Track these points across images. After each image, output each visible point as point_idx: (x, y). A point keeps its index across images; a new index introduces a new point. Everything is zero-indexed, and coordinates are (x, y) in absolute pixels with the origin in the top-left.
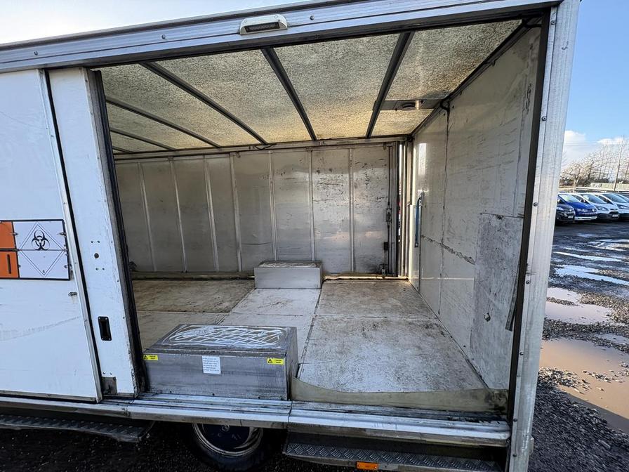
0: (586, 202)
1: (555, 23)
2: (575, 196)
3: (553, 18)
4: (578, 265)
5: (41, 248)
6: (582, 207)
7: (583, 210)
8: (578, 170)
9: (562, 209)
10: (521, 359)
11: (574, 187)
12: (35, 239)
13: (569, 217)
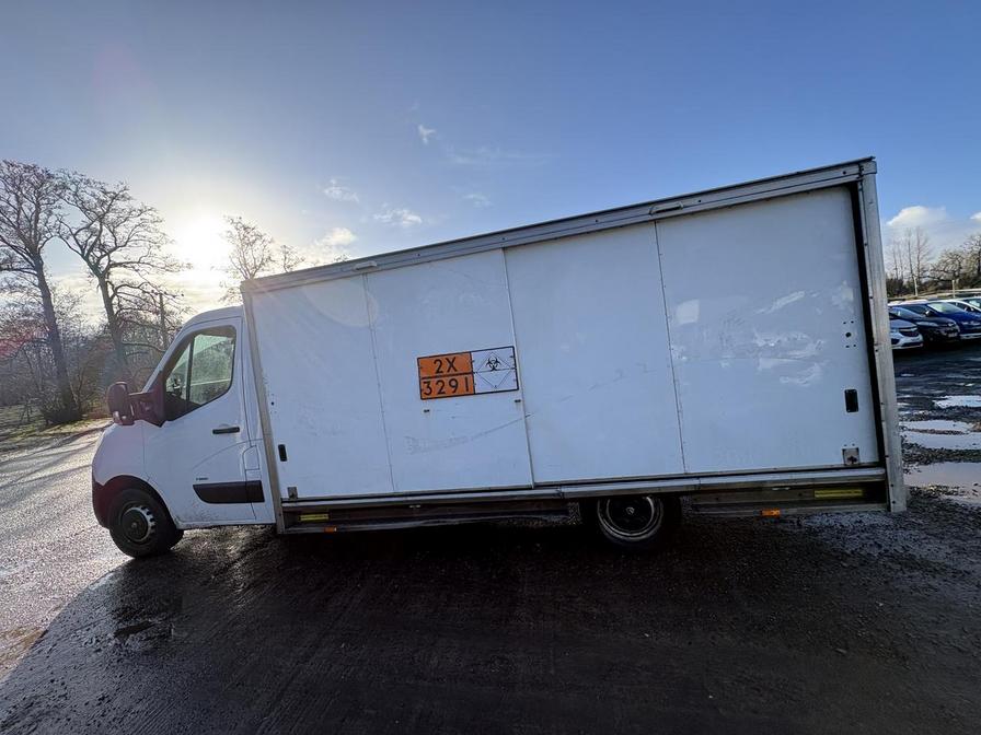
0: (976, 311)
1: (862, 189)
2: (954, 303)
3: (860, 187)
4: (969, 394)
5: (494, 369)
6: (969, 319)
7: (972, 323)
8: (957, 262)
9: (936, 325)
10: (882, 408)
11: (954, 291)
12: (489, 362)
13: (951, 335)
